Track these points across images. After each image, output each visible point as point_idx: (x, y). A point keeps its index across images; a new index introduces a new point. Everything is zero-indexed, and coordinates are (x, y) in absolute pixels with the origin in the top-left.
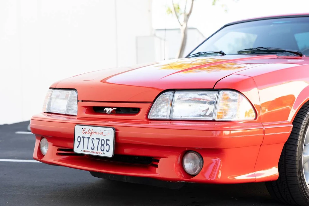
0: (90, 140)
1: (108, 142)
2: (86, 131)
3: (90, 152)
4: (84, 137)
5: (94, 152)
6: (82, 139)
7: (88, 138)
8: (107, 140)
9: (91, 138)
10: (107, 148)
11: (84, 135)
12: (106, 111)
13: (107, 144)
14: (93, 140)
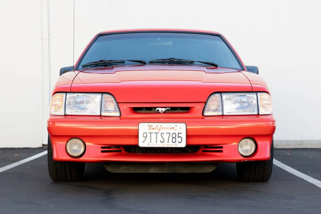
0: (159, 135)
1: (180, 135)
2: (153, 127)
3: (159, 145)
4: (151, 133)
5: (164, 145)
6: (149, 135)
7: (156, 133)
8: (178, 133)
9: (160, 133)
10: (179, 140)
11: (151, 131)
12: (158, 110)
13: (179, 137)
14: (162, 134)
